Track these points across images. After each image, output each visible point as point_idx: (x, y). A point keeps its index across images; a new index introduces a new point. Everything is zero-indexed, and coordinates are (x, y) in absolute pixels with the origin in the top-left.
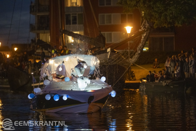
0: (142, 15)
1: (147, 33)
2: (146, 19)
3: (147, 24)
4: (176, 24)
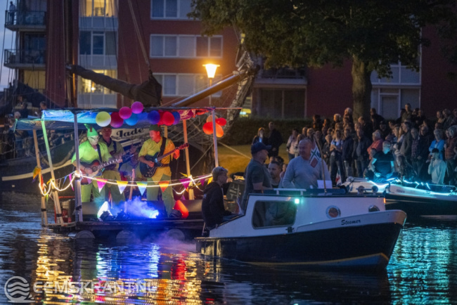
0: (240, 40)
1: (248, 80)
2: (249, 50)
3: (250, 62)
4: (311, 64)
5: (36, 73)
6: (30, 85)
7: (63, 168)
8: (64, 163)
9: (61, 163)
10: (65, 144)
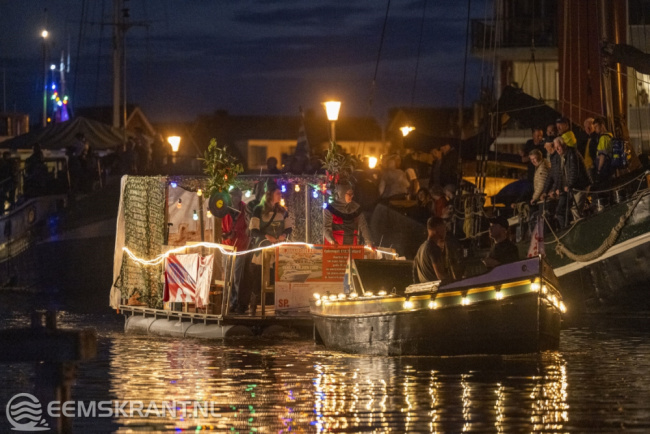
5: (539, 65)
6: (527, 91)
7: (601, 262)
8: (604, 252)
9: (596, 252)
10: (604, 211)
